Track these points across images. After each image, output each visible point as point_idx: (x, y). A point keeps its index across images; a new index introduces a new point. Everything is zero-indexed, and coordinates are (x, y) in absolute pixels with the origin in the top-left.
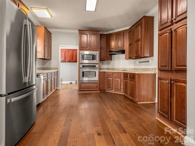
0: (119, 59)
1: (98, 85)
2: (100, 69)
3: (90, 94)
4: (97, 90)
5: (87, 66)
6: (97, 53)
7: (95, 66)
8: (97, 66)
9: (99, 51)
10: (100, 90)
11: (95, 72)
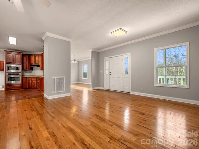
0: (37, 69)
1: (21, 86)
2: (23, 76)
3: (14, 91)
4: (21, 89)
5: (13, 74)
6: (20, 66)
7: (19, 74)
8: (20, 74)
9: (22, 65)
10: (23, 89)
11: (19, 78)
